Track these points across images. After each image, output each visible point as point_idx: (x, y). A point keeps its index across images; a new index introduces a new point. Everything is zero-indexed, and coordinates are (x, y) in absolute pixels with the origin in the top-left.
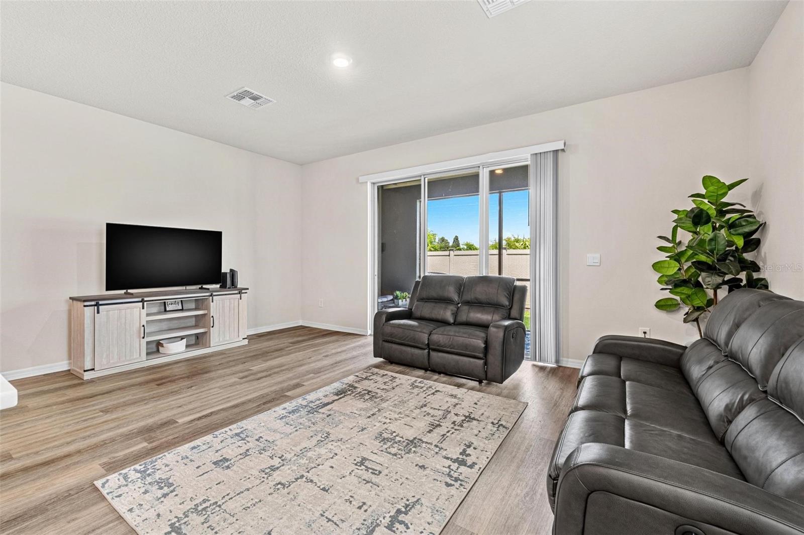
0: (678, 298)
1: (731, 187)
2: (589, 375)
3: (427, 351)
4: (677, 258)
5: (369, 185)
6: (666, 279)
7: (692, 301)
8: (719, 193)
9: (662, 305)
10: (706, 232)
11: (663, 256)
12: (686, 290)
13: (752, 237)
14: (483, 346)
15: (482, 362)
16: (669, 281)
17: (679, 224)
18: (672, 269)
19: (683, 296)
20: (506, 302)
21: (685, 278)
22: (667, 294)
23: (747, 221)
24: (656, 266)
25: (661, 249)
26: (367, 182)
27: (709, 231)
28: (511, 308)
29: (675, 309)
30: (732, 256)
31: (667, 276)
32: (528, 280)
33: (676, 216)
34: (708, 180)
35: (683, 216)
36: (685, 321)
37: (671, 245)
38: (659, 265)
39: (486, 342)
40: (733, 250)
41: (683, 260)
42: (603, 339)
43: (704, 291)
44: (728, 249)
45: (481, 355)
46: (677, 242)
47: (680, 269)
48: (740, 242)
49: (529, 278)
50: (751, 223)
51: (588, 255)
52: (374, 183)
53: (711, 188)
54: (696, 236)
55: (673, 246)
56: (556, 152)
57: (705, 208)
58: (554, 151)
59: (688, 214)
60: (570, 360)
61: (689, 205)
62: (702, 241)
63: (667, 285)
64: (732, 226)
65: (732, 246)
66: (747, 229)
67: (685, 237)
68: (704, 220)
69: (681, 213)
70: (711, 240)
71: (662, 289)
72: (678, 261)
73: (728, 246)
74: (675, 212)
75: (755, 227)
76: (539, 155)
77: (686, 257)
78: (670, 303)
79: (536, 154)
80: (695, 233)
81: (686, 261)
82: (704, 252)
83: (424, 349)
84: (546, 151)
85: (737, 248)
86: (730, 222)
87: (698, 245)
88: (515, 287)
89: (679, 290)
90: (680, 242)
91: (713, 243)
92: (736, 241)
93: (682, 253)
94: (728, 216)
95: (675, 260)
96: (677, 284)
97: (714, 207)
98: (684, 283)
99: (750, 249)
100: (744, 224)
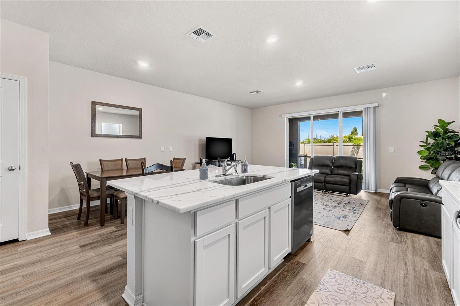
0: (429, 165)
1: (449, 123)
2: (394, 187)
3: (324, 184)
4: (428, 149)
5: (285, 118)
6: (423, 157)
7: (434, 165)
8: (445, 126)
9: (421, 167)
10: (440, 140)
11: (422, 149)
12: (431, 161)
13: (458, 142)
14: (349, 181)
15: (348, 187)
16: (424, 158)
17: (428, 136)
18: (426, 153)
19: (431, 164)
20: (354, 166)
21: (431, 157)
22: (424, 163)
23: (455, 136)
24: (419, 152)
25: (421, 146)
26: (284, 117)
27: (441, 139)
28: (356, 169)
29: (427, 169)
30: (449, 149)
31: (424, 156)
32: (362, 158)
33: (427, 134)
34: (440, 121)
35: (430, 134)
36: (431, 173)
37: (425, 144)
38: (420, 152)
39: (350, 180)
40: (450, 147)
41: (431, 150)
42: (397, 178)
43: (439, 162)
44: (447, 146)
45: (348, 185)
46: (428, 143)
47: (429, 154)
48: (453, 144)
49: (363, 157)
50: (457, 137)
51: (389, 148)
52: (287, 117)
53: (441, 124)
54: (436, 141)
55: (426, 145)
56: (375, 107)
57: (439, 131)
58: (374, 107)
59: (432, 133)
60: (381, 189)
61: (433, 130)
62: (438, 143)
63: (424, 159)
64: (449, 138)
65: (450, 145)
66: (455, 139)
67: (431, 141)
68: (438, 136)
69: (429, 133)
70: (441, 143)
71: (422, 161)
72: (429, 150)
73: (448, 145)
74: (427, 132)
75: (458, 139)
76: (367, 109)
77: (432, 149)
78: (425, 166)
79: (366, 108)
80: (435, 140)
81: (432, 151)
82: (438, 147)
83: (323, 183)
84: (370, 107)
85: (452, 146)
86: (449, 136)
87: (436, 145)
88: (357, 160)
89: (429, 161)
90: (429, 143)
91: (442, 144)
92: (451, 143)
93: (430, 148)
94: (449, 134)
95: (427, 150)
96: (427, 159)
97: (443, 131)
98: (431, 159)
99: (457, 146)
100: (454, 137)
